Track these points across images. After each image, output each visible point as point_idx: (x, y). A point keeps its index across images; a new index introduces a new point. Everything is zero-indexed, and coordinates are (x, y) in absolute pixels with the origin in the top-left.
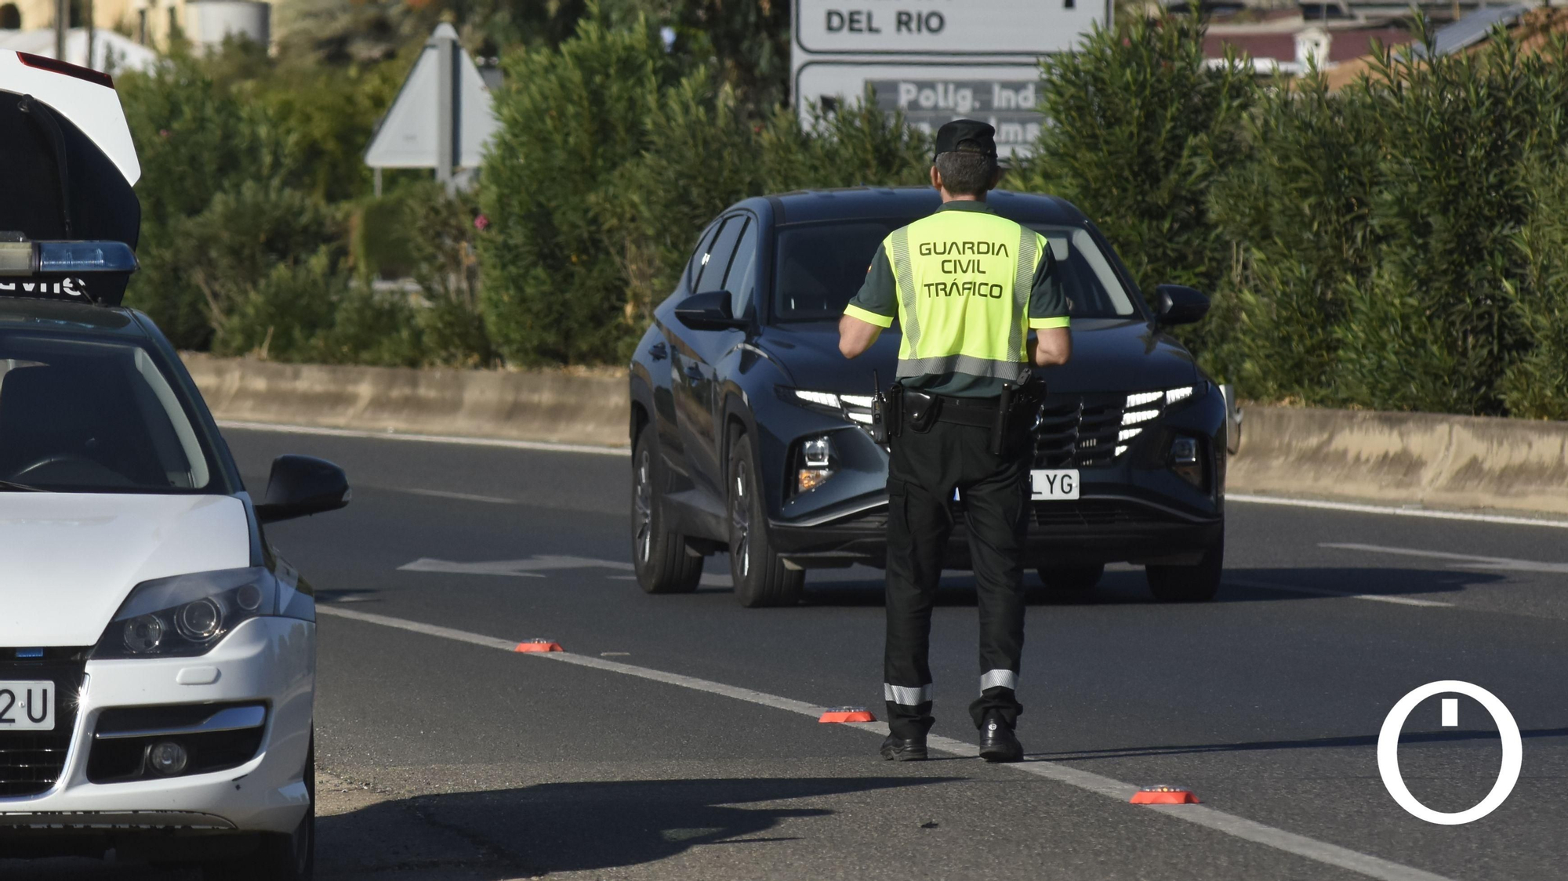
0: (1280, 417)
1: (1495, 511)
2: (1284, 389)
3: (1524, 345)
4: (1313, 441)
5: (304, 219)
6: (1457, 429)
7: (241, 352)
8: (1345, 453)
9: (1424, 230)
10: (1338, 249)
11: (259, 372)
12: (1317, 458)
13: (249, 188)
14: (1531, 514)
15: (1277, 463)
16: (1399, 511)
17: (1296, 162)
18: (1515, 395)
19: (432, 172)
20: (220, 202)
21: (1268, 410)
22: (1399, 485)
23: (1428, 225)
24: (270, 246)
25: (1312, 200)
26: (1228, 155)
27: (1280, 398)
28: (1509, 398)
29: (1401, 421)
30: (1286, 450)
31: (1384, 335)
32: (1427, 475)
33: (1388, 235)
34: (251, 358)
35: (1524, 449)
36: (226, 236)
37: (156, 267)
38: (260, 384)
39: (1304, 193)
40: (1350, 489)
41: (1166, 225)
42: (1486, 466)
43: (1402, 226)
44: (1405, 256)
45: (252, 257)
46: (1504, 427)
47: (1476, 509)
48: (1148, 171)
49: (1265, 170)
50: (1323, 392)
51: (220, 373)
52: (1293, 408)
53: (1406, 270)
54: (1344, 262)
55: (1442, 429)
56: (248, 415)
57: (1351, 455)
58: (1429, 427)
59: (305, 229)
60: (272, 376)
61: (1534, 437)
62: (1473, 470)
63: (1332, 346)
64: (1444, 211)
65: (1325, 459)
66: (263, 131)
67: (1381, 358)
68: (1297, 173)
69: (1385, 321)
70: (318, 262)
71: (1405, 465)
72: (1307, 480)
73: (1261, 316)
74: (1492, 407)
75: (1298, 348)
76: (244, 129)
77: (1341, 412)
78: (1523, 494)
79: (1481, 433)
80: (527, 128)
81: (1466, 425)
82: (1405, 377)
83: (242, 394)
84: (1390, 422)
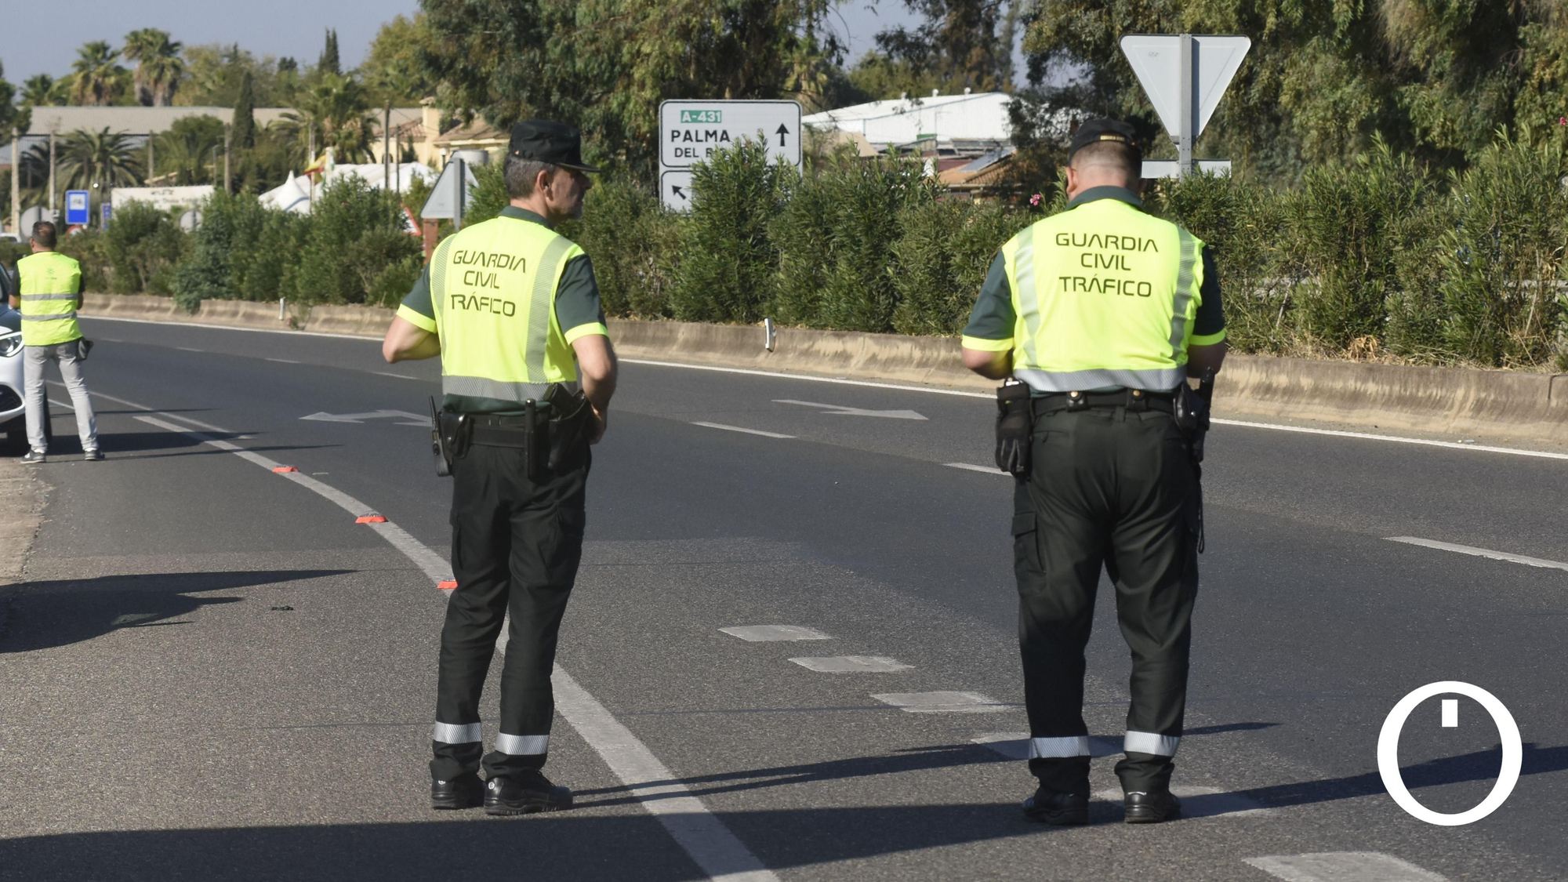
0: (792, 334)
1: (880, 380)
2: (800, 319)
3: (901, 299)
4: (806, 345)
5: (404, 243)
6: (867, 339)
7: (371, 304)
8: (819, 352)
9: (858, 243)
10: (823, 252)
11: (378, 313)
12: (806, 353)
13: (379, 228)
14: (899, 382)
15: (790, 356)
16: (834, 381)
17: (803, 212)
18: (899, 322)
19: (452, 220)
20: (366, 233)
21: (788, 330)
22: (841, 367)
23: (860, 241)
24: (388, 255)
25: (810, 229)
26: (776, 209)
27: (796, 325)
28: (896, 324)
29: (843, 336)
30: (794, 349)
31: (840, 293)
32: (853, 362)
33: (842, 246)
34: (376, 307)
35: (895, 349)
36: (368, 251)
37: (339, 265)
38: (378, 318)
39: (807, 226)
40: (820, 369)
41: (750, 241)
42: (879, 358)
43: (847, 241)
44: (849, 255)
45: (380, 260)
46: (887, 338)
47: (872, 379)
48: (743, 217)
49: (788, 217)
50: (814, 321)
51: (362, 313)
52: (801, 328)
53: (850, 262)
54: (825, 259)
55: (861, 339)
56: (373, 333)
57: (822, 352)
58: (855, 338)
59: (404, 247)
60: (384, 314)
61: (899, 343)
62: (873, 359)
63: (818, 299)
64: (867, 235)
65: (811, 354)
66: (389, 202)
67: (838, 306)
68: (803, 216)
69: (840, 287)
70: (407, 262)
71: (844, 357)
72: (802, 365)
73: (787, 285)
74: (889, 329)
75: (804, 300)
76: (381, 201)
77: (818, 331)
78: (893, 372)
79: (877, 341)
80: (484, 201)
81: (871, 337)
82: (849, 315)
83: (371, 323)
84: (839, 336)
